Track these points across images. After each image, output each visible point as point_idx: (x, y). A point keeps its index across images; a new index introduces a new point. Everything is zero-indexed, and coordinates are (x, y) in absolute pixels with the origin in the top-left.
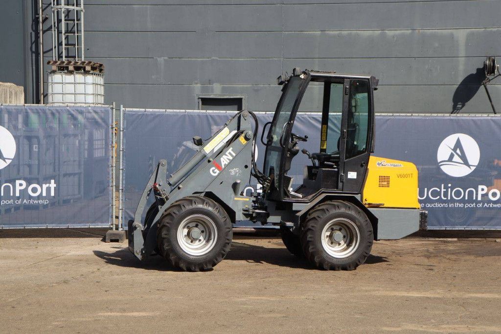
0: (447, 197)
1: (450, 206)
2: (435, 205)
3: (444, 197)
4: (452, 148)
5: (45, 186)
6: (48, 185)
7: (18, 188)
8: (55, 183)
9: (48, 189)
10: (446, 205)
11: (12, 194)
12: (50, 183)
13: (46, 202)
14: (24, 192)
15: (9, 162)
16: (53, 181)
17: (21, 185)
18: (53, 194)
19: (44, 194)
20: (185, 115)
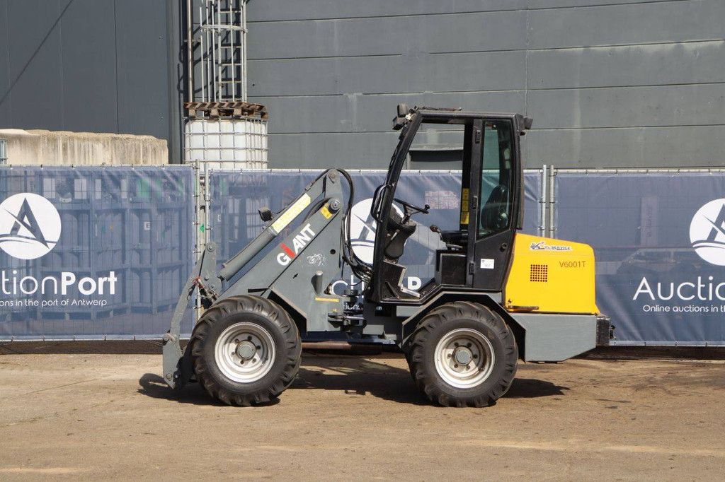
0: (708, 297)
1: (713, 310)
2: (687, 309)
3: (702, 296)
4: (714, 221)
5: (101, 280)
6: (105, 279)
7: (65, 283)
8: (115, 276)
9: (106, 285)
10: (706, 309)
11: (56, 292)
12: (108, 275)
13: (102, 303)
14: (72, 289)
15: (51, 246)
16: (112, 273)
17: (68, 279)
18: (112, 291)
19: (101, 292)
20: (299, 177)
